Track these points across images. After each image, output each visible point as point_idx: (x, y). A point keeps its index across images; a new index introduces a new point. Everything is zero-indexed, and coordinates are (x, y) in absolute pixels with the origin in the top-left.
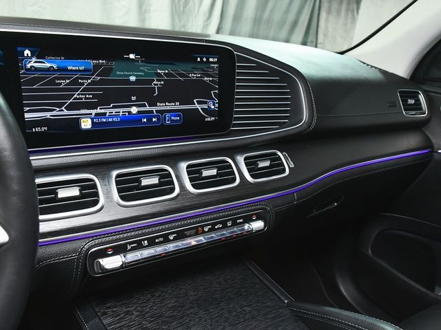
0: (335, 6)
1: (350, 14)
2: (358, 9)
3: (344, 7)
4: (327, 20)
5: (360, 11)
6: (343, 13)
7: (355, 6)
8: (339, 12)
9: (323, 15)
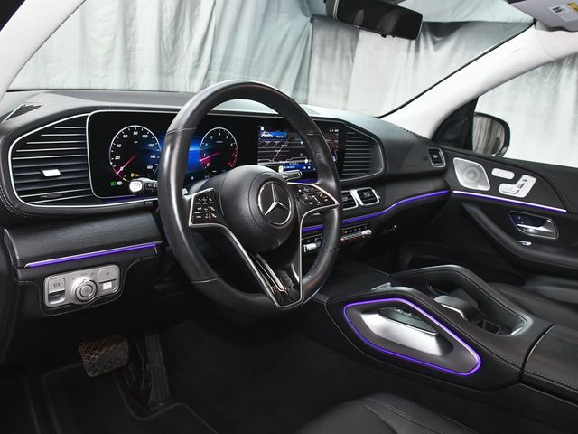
0: (329, 51)
1: (345, 60)
2: (353, 57)
3: (338, 53)
4: (320, 66)
5: (356, 59)
6: (337, 60)
7: (350, 54)
8: (333, 58)
9: (316, 60)
